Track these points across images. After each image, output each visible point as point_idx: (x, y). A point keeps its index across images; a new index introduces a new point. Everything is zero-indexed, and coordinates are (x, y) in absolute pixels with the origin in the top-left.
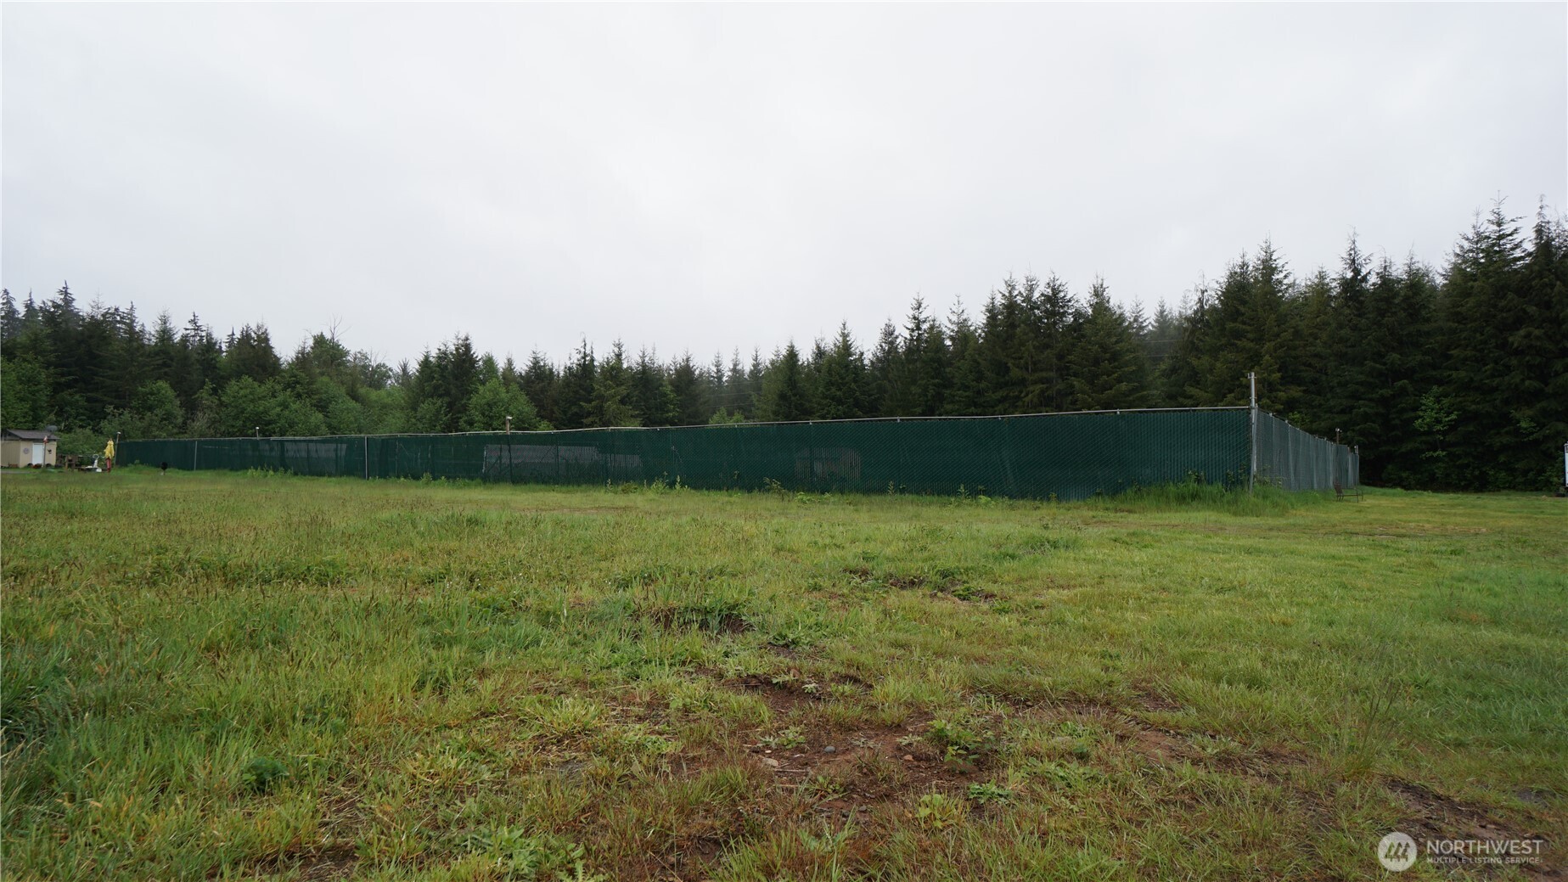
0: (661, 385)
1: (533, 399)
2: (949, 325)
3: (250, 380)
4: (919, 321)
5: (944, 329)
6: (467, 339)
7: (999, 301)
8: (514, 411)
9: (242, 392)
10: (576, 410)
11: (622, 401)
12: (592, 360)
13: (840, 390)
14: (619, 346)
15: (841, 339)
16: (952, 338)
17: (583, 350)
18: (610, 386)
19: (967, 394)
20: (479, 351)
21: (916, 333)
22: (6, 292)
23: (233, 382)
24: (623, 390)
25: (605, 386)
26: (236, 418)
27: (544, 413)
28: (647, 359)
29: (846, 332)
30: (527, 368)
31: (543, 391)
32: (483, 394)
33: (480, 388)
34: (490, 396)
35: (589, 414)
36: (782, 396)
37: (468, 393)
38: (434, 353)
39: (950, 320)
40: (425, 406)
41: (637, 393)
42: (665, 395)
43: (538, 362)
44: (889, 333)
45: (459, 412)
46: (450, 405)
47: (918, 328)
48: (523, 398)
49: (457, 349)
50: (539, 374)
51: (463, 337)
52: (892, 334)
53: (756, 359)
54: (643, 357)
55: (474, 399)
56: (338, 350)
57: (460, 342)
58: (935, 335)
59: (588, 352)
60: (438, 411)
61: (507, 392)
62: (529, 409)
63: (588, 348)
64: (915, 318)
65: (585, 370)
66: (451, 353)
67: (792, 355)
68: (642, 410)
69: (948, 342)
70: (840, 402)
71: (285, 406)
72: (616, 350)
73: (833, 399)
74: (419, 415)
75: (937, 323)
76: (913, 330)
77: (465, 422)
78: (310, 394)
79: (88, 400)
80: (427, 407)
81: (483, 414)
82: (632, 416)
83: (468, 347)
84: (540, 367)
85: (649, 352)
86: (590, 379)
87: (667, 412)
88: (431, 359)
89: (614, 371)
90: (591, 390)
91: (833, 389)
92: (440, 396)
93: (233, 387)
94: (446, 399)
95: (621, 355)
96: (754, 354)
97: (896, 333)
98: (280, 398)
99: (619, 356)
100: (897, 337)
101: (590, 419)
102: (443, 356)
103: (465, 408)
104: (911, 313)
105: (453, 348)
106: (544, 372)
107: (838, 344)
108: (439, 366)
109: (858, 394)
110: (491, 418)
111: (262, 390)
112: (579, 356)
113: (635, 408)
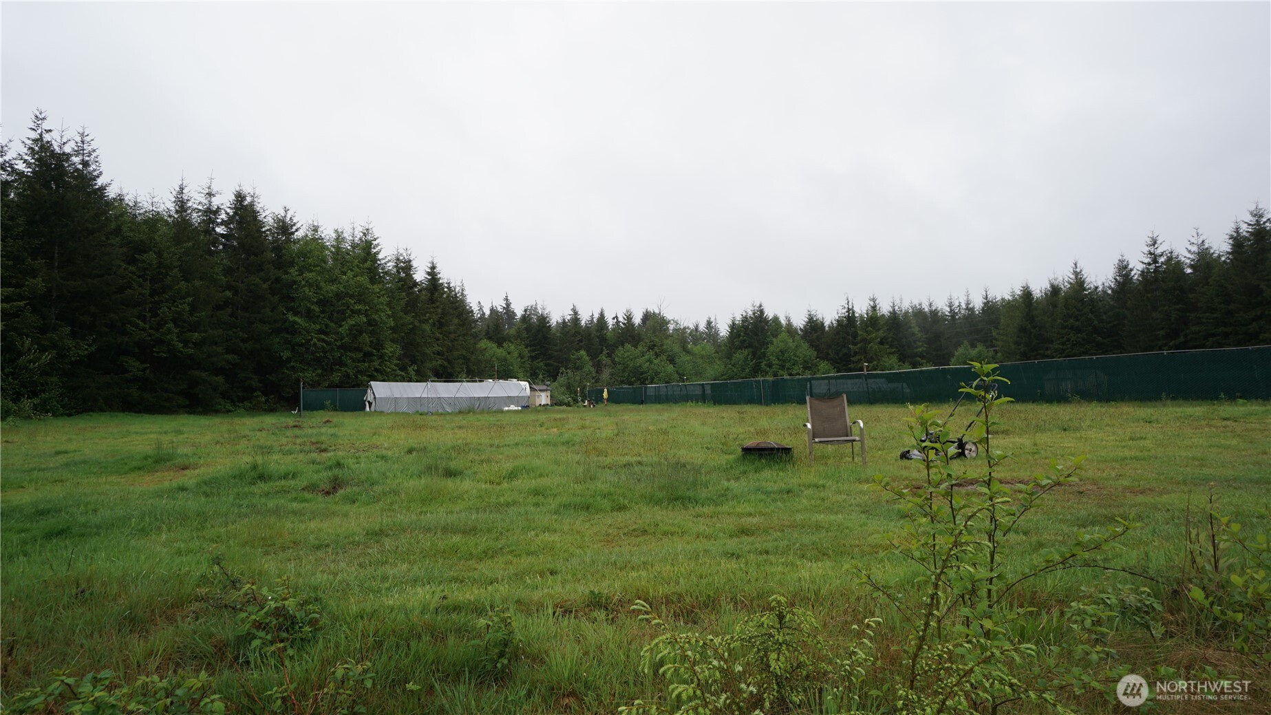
0: (910, 327)
1: (812, 345)
2: (1189, 255)
3: (629, 346)
4: (1156, 256)
5: (1183, 259)
6: (761, 306)
7: (1245, 229)
8: (801, 355)
9: (626, 354)
10: (845, 351)
11: (881, 343)
12: (854, 312)
13: (1078, 320)
14: (874, 300)
15: (1073, 277)
16: (1191, 266)
17: (847, 306)
18: (871, 331)
19: (1215, 315)
20: (769, 313)
21: (1153, 266)
22: (479, 302)
23: (620, 348)
24: (881, 334)
25: (866, 332)
26: (624, 371)
27: (823, 356)
28: (896, 308)
29: (1078, 270)
30: (804, 323)
31: (818, 338)
32: (776, 345)
33: (774, 340)
34: (782, 346)
35: (856, 354)
36: (1022, 330)
37: (765, 344)
38: (739, 318)
39: (1189, 251)
40: (737, 355)
41: (891, 335)
42: (913, 334)
43: (812, 318)
44: (1123, 269)
45: (760, 358)
46: (754, 354)
47: (1155, 261)
48: (805, 346)
49: (754, 314)
50: (814, 326)
51: (758, 305)
52: (1126, 267)
53: (986, 298)
54: (893, 307)
55: (771, 348)
56: (665, 320)
57: (756, 308)
58: (1174, 265)
59: (850, 307)
60: (746, 359)
61: (794, 342)
62: (811, 353)
63: (850, 304)
64: (1151, 253)
65: (848, 322)
66: (750, 317)
67: (1027, 294)
68: (897, 348)
69: (1189, 271)
70: (1079, 330)
71: (650, 361)
72: (872, 303)
73: (1072, 328)
74: (733, 362)
75: (1174, 255)
76: (1149, 264)
77: (765, 365)
78: (663, 352)
79: (547, 365)
80: (739, 356)
81: (778, 359)
82: (890, 353)
83: (762, 312)
84: (813, 322)
85: (897, 302)
86: (854, 327)
87: (917, 348)
88: (737, 322)
89: (873, 319)
90: (855, 335)
91: (1072, 320)
92: (746, 348)
93: (620, 352)
94: (751, 350)
95: (876, 306)
96: (984, 293)
97: (1130, 266)
98: (646, 357)
99: (874, 308)
100: (1131, 270)
101: (857, 358)
102: (745, 319)
103: (764, 354)
104: (1146, 249)
105: (751, 313)
106: (817, 324)
107: (1072, 281)
108: (743, 326)
109: (1096, 322)
110: (784, 361)
111: (637, 352)
112: (845, 311)
113: (891, 347)
